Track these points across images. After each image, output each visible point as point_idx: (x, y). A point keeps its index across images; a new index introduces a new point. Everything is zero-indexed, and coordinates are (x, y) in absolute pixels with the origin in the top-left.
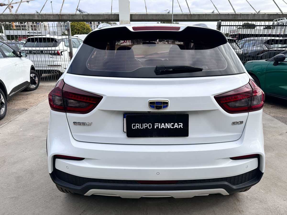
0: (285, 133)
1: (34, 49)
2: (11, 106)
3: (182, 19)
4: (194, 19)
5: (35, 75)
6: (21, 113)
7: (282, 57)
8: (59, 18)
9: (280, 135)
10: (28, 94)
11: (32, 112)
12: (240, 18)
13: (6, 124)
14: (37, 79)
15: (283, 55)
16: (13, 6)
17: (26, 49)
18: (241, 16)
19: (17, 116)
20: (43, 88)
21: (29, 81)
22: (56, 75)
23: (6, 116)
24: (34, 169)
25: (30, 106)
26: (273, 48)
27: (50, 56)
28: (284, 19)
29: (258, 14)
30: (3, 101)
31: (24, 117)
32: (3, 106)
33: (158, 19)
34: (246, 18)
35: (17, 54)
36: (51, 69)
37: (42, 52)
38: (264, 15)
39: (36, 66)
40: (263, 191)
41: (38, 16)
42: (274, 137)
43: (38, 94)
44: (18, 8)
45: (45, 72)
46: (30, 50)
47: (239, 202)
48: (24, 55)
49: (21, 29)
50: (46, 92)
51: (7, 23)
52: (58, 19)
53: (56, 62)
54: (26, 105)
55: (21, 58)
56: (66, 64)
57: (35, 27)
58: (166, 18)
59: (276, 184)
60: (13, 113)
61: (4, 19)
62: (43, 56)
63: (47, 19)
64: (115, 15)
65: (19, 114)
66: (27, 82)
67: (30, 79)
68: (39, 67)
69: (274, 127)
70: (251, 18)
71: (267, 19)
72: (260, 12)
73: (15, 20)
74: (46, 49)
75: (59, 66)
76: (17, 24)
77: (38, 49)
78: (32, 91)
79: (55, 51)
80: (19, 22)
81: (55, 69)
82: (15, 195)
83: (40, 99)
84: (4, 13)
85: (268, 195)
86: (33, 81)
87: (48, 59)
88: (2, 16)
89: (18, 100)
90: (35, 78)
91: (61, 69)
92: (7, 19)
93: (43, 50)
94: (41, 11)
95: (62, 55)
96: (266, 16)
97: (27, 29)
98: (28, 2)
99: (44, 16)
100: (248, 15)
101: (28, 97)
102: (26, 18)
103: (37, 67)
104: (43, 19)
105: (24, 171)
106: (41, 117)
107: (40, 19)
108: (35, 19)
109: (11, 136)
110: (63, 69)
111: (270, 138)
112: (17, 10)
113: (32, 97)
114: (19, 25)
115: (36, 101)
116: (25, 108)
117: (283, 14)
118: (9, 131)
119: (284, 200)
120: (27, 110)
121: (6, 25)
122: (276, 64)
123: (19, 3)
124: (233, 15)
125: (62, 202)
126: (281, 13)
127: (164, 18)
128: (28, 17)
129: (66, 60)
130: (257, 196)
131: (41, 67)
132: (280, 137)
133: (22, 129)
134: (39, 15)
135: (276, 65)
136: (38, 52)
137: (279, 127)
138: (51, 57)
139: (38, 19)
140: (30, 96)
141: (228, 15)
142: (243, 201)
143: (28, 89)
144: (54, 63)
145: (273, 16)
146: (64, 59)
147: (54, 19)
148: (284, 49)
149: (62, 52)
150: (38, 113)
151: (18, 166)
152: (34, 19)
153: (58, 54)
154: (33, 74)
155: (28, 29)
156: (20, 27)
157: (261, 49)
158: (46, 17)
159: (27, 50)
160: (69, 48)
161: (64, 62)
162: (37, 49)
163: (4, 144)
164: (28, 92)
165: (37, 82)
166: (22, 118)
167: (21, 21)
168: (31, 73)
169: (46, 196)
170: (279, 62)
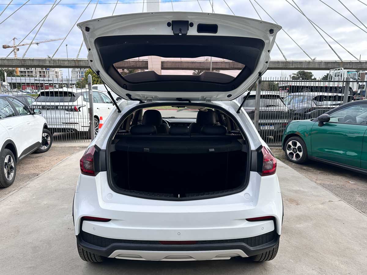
0: (327, 202)
1: (48, 104)
2: (20, 171)
3: (223, 67)
4: (237, 67)
5: (47, 134)
6: (32, 179)
7: (326, 117)
8: (76, 64)
9: (322, 204)
10: (38, 157)
11: (45, 178)
12: (293, 66)
13: (16, 191)
14: (49, 139)
15: (328, 115)
16: (18, 49)
17: (39, 103)
18: (294, 64)
19: (27, 183)
20: (56, 149)
21: (41, 142)
22: (72, 134)
23: (14, 182)
24: (51, 239)
25: (41, 171)
26: (322, 105)
27: (66, 112)
28: (341, 69)
29: (314, 62)
30: (13, 165)
31: (37, 183)
32: (12, 170)
33: (194, 67)
34: (299, 67)
35: (29, 111)
36: (67, 127)
37: (56, 108)
38: (321, 63)
39: (49, 123)
40: (292, 261)
41: (50, 62)
42: (315, 206)
43: (50, 156)
44: (26, 52)
45: (59, 130)
46: (43, 105)
47: (266, 271)
48: (37, 112)
49: (27, 75)
50: (59, 155)
51: (10, 68)
52: (73, 65)
53: (73, 120)
54: (37, 170)
55: (33, 116)
56: (84, 122)
57: (44, 73)
58: (204, 67)
59: (307, 254)
60: (22, 179)
61: (7, 64)
62: (58, 112)
63: (60, 65)
64: (143, 61)
65: (29, 180)
66: (39, 142)
67: (42, 138)
68: (52, 125)
69: (318, 196)
70: (306, 67)
71: (325, 67)
72: (315, 60)
73: (21, 66)
74: (62, 104)
75: (76, 123)
76: (22, 69)
77: (53, 104)
78: (42, 153)
79: (72, 107)
80: (25, 68)
81: (71, 127)
82: (33, 265)
83: (53, 163)
84: (8, 57)
85: (297, 264)
86: (45, 142)
87: (64, 116)
88: (6, 61)
89: (26, 164)
90: (47, 138)
91: (78, 127)
92: (12, 64)
93: (59, 106)
94: (54, 55)
95: (80, 111)
96: (323, 64)
97: (33, 75)
98: (38, 44)
99: (58, 62)
100: (301, 63)
101: (38, 160)
102: (35, 63)
103: (50, 125)
104: (55, 65)
105: (41, 241)
106: (56, 184)
107: (52, 65)
108: (46, 65)
109: (23, 204)
110: (80, 127)
111: (310, 207)
112: (25, 54)
113: (43, 160)
114: (25, 71)
115: (49, 165)
116: (36, 173)
117: (342, 62)
118: (20, 199)
119: (313, 270)
120: (38, 175)
121: (9, 71)
122: (321, 124)
123: (29, 45)
124: (283, 63)
125: (83, 271)
126: (341, 61)
127: (202, 66)
128: (37, 62)
129: (84, 117)
130: (286, 266)
131: (54, 125)
132: (321, 206)
133: (34, 197)
134: (51, 60)
135: (322, 126)
136: (53, 107)
137: (322, 195)
138: (66, 114)
139: (49, 65)
140: (40, 159)
141: (278, 62)
142: (271, 270)
143: (39, 151)
144: (71, 120)
145: (332, 64)
146: (82, 116)
147: (70, 65)
148: (334, 106)
149: (80, 108)
150: (52, 179)
151: (33, 236)
152: (44, 65)
153: (75, 110)
154: (45, 133)
155: (35, 76)
156: (26, 73)
157: (308, 106)
158: (60, 63)
159: (39, 106)
160: (88, 103)
161: (82, 119)
162: (51, 104)
163: (15, 213)
164: (38, 154)
165: (49, 142)
166: (34, 184)
167: (28, 67)
168: (44, 132)
169: (65, 265)
170: (324, 123)
